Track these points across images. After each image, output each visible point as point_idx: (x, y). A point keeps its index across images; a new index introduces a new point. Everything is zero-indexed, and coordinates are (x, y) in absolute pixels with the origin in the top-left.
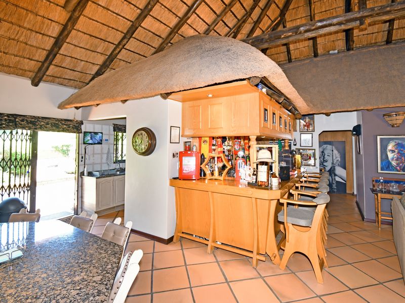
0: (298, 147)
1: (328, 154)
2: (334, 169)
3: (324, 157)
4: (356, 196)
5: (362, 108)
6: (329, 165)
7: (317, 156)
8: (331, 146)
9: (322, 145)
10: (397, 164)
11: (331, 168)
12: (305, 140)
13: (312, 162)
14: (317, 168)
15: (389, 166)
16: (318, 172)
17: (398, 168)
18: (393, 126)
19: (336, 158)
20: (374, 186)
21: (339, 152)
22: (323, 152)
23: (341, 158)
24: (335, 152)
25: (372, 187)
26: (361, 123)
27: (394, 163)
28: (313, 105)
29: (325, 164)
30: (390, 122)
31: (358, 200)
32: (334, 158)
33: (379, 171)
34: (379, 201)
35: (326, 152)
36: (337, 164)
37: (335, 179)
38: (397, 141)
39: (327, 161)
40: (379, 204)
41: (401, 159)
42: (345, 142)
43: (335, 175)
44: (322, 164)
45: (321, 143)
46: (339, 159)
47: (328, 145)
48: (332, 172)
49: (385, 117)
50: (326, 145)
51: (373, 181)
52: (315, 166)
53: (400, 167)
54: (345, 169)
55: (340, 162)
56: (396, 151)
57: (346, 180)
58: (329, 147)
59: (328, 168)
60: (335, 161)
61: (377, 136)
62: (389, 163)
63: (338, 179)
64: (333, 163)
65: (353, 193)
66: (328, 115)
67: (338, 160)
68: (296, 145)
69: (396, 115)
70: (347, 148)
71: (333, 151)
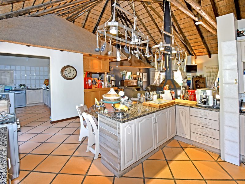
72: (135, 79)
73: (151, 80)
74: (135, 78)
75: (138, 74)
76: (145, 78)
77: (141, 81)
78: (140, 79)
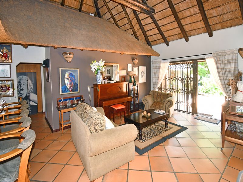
1: (24, 84)
2: (29, 96)
3: (20, 86)
4: (45, 112)
5: (51, 45)
6: (24, 93)
8: (26, 77)
9: (19, 76)
10: (70, 87)
11: (27, 95)
13: (10, 92)
14: (16, 97)
15: (66, 89)
16: (17, 101)
17: (70, 90)
18: (67, 62)
19: (30, 86)
20: (58, 105)
21: (32, 81)
22: (20, 82)
24: (29, 81)
25: (57, 106)
26: (50, 58)
27: (68, 87)
28: (11, 33)
29: (22, 92)
30: (66, 59)
31: (46, 117)
32: (29, 86)
33: (61, 93)
34: (62, 115)
35: (22, 82)
36: (31, 91)
37: (29, 104)
38: (70, 72)
39: (23, 90)
40: (62, 117)
41: (71, 83)
42: (36, 73)
43: (30, 100)
44: (19, 92)
46: (33, 87)
47: (24, 76)
48: (27, 98)
49: (63, 55)
50: (22, 76)
51: (58, 101)
52: (13, 95)
53: (71, 89)
54: (37, 94)
55: (33, 89)
56: (69, 78)
57: (37, 102)
58: (25, 77)
59: (24, 96)
60: (29, 89)
61: (59, 68)
62: (66, 87)
63: (32, 103)
64: (28, 91)
65: (42, 111)
66: (25, 46)
67: (31, 88)
69: (69, 54)
70: (38, 78)
71: (27, 80)
72: (123, 79)
73: (153, 81)
74: (124, 77)
75: (130, 69)
76: (142, 76)
77: (134, 85)
78: (133, 79)
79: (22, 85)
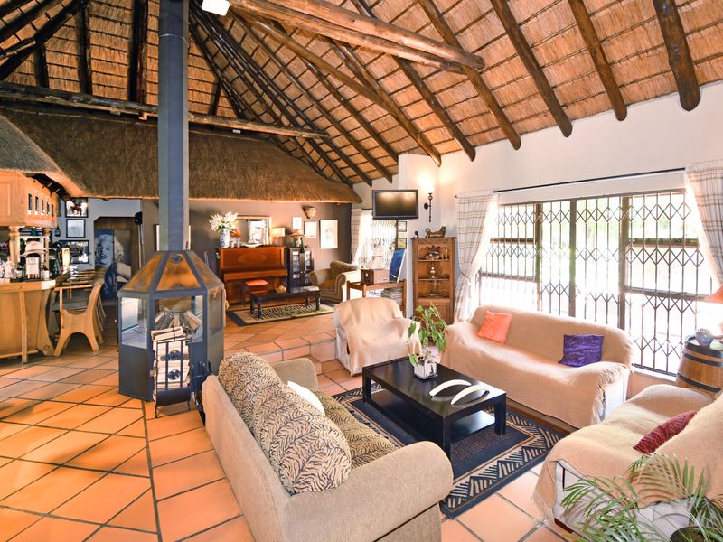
0: (63, 237)
1: (108, 248)
2: (116, 267)
3: (101, 251)
6: (108, 262)
7: (92, 250)
8: (111, 236)
9: (99, 235)
11: (112, 265)
12: (73, 228)
14: (92, 265)
19: (118, 251)
21: (122, 244)
22: (99, 245)
23: (124, 251)
24: (117, 244)
26: (143, 210)
29: (103, 261)
32: (116, 251)
35: (104, 245)
36: (119, 260)
37: (116, 280)
39: (105, 257)
43: (117, 274)
44: (98, 261)
45: (97, 233)
46: (122, 253)
47: (107, 235)
48: (112, 270)
50: (104, 235)
52: (89, 263)
54: (130, 265)
55: (123, 257)
58: (109, 237)
59: (107, 267)
60: (116, 256)
61: (155, 225)
63: (120, 279)
64: (114, 259)
67: (120, 255)
68: (59, 235)
71: (113, 242)
73: (352, 245)
75: (297, 226)
76: (329, 237)
79: (104, 250)
